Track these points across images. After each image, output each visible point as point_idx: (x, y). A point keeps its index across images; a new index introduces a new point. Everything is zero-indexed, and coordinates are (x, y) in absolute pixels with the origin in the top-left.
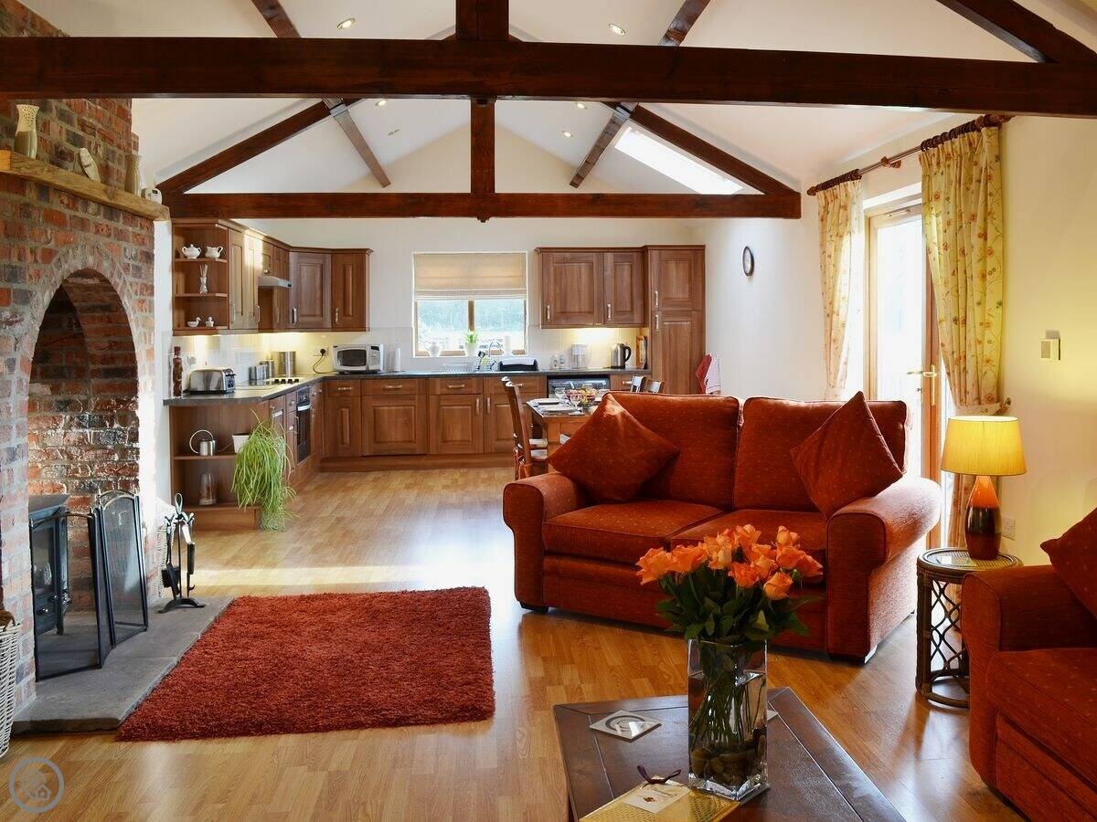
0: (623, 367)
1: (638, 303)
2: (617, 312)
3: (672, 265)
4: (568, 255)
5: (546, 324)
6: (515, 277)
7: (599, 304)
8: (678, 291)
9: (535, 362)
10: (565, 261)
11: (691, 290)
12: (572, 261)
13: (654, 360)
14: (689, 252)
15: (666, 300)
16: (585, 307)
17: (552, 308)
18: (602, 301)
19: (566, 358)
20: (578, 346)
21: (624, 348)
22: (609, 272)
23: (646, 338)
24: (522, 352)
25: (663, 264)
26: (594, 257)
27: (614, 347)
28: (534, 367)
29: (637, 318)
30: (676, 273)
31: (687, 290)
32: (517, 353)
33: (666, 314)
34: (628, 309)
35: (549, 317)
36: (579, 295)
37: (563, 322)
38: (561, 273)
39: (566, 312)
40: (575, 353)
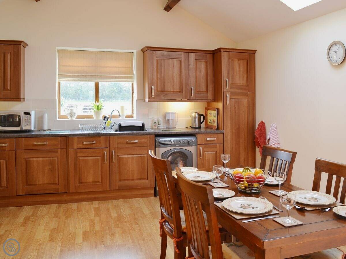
2: (197, 92)
4: (165, 53)
5: (151, 99)
6: (125, 67)
7: (186, 87)
8: (240, 80)
12: (168, 58)
13: (225, 124)
14: (247, 54)
15: (233, 85)
16: (177, 88)
17: (155, 88)
18: (188, 84)
19: (162, 120)
21: (200, 115)
22: (192, 66)
24: (131, 117)
26: (182, 55)
27: (194, 114)
29: (210, 96)
30: (239, 67)
31: (245, 79)
32: (128, 117)
33: (232, 94)
34: (204, 90)
35: (153, 94)
36: (173, 80)
37: (163, 97)
38: (161, 65)
39: (164, 91)
40: (168, 118)
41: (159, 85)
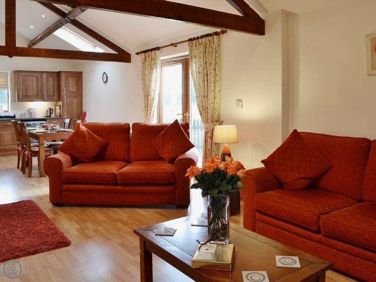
0: (50, 116)
1: (56, 93)
2: (48, 96)
3: (70, 79)
4: (28, 74)
5: (19, 100)
6: (3, 81)
7: (41, 93)
8: (72, 88)
9: (15, 115)
10: (26, 76)
11: (77, 87)
12: (29, 76)
13: (64, 113)
14: (77, 74)
15: (68, 92)
16: (35, 93)
17: (22, 94)
18: (42, 91)
19: (27, 114)
20: (31, 109)
21: (50, 109)
22: (44, 81)
23: (60, 106)
24: (7, 111)
25: (67, 78)
26: (38, 75)
27: (47, 109)
28: (14, 117)
29: (56, 98)
30: (72, 82)
31: (76, 88)
32: (5, 111)
33: (68, 97)
34: (52, 95)
35: (20, 98)
36: (33, 89)
37: (26, 99)
38: (25, 81)
39: (27, 96)
40: (30, 111)
41: (24, 92)
